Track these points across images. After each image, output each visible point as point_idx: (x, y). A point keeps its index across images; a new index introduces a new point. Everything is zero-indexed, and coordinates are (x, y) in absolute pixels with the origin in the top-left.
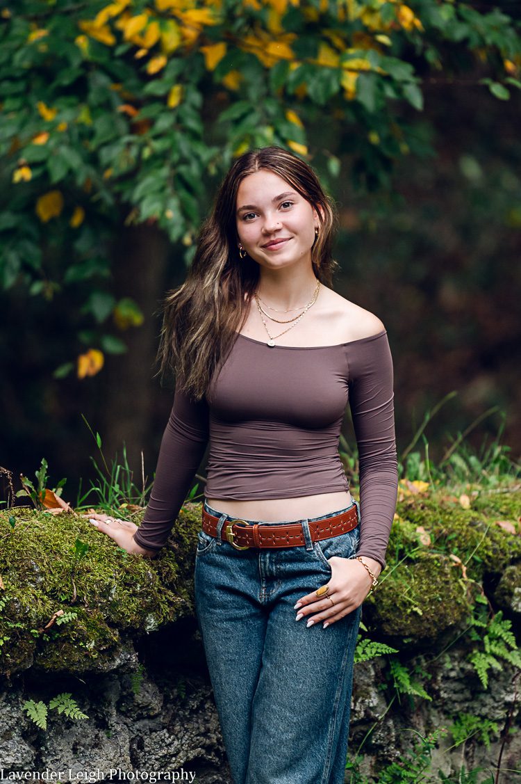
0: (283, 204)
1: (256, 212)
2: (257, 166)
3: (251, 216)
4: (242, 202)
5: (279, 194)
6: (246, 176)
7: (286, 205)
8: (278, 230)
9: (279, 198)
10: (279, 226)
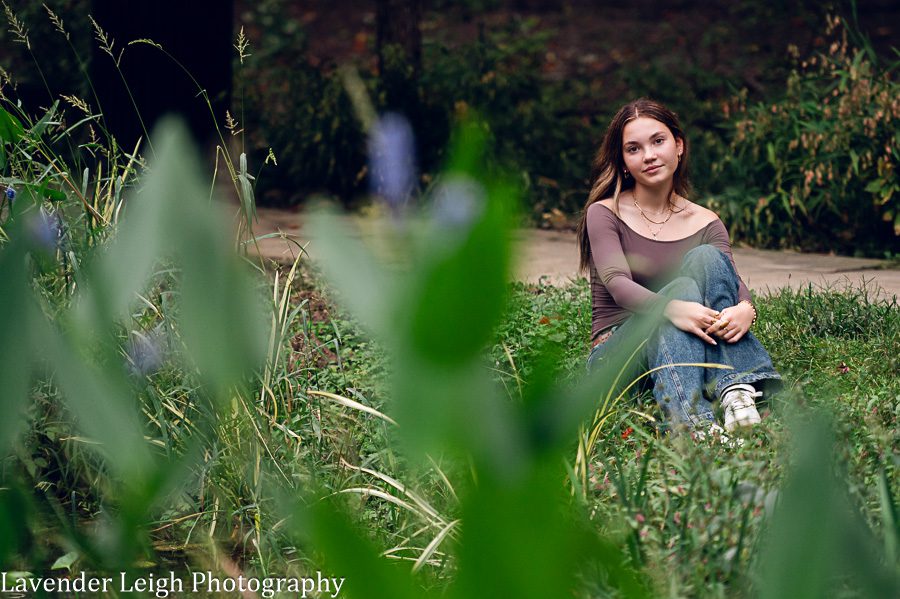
0: (656, 140)
1: (636, 146)
2: (637, 114)
3: (634, 149)
4: (627, 139)
5: (653, 133)
6: (629, 121)
7: (659, 141)
8: (654, 160)
9: (654, 136)
10: (655, 157)
